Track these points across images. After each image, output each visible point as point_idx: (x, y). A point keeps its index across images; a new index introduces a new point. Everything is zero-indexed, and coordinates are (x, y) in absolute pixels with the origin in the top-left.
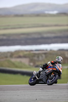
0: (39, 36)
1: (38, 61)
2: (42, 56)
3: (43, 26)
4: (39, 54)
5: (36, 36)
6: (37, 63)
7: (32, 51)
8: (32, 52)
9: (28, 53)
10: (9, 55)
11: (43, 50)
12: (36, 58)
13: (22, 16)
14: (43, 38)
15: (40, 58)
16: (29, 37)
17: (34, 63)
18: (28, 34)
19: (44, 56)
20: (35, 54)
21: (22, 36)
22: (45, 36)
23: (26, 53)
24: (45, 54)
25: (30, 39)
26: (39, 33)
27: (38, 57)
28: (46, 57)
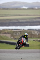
0: (17, 21)
1: (16, 36)
3: (19, 15)
4: (17, 32)
5: (15, 21)
6: (15, 37)
7: (13, 30)
9: (10, 31)
11: (19, 30)
12: (15, 34)
13: (7, 9)
14: (19, 22)
15: (17, 34)
16: (11, 22)
18: (10, 20)
19: (19, 33)
21: (7, 21)
22: (20, 21)
23: (9, 31)
25: (12, 23)
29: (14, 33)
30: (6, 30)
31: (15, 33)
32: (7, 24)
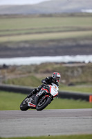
0: (74, 44)
1: (73, 77)
2: (78, 71)
5: (70, 44)
6: (71, 81)
7: (64, 63)
8: (64, 65)
9: (58, 66)
10: (33, 68)
11: (79, 63)
12: (69, 74)
14: (79, 46)
15: (75, 72)
16: (61, 45)
17: (67, 80)
18: (59, 41)
19: (80, 70)
20: (68, 68)
21: (51, 44)
22: (82, 43)
23: (56, 66)
24: (82, 67)
25: (62, 47)
26: (74, 39)
27: (72, 72)
28: (83, 72)
29: (67, 71)
31: (70, 70)
32: (52, 51)
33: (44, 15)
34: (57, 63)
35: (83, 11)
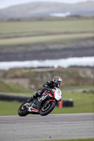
0: (43, 48)
2: (47, 76)
3: (48, 34)
4: (42, 73)
5: (39, 48)
7: (33, 68)
8: (33, 70)
9: (27, 71)
10: (2, 74)
11: (48, 67)
12: (38, 79)
14: (48, 50)
15: (45, 78)
16: (29, 49)
17: (36, 85)
18: (27, 45)
19: (49, 75)
20: (37, 73)
21: (19, 49)
22: (51, 47)
23: (24, 71)
24: (51, 72)
26: (43, 44)
27: (42, 77)
29: (36, 76)
30: (19, 69)
31: (39, 75)
32: (20, 56)
33: (11, 20)
34: (25, 68)
35: (52, 15)
